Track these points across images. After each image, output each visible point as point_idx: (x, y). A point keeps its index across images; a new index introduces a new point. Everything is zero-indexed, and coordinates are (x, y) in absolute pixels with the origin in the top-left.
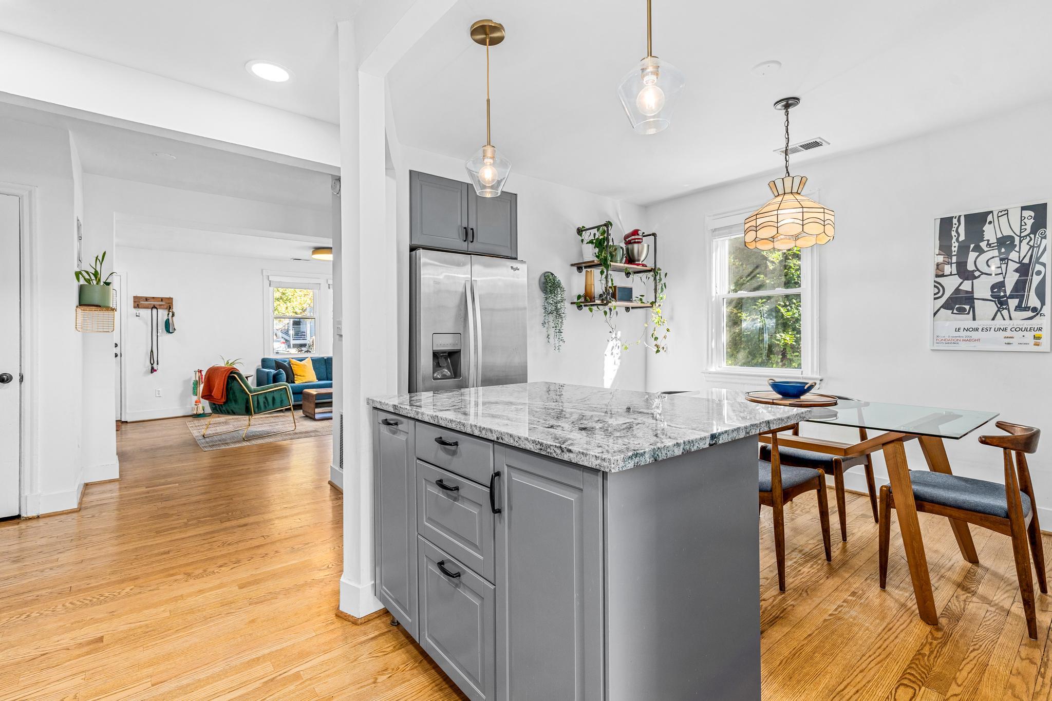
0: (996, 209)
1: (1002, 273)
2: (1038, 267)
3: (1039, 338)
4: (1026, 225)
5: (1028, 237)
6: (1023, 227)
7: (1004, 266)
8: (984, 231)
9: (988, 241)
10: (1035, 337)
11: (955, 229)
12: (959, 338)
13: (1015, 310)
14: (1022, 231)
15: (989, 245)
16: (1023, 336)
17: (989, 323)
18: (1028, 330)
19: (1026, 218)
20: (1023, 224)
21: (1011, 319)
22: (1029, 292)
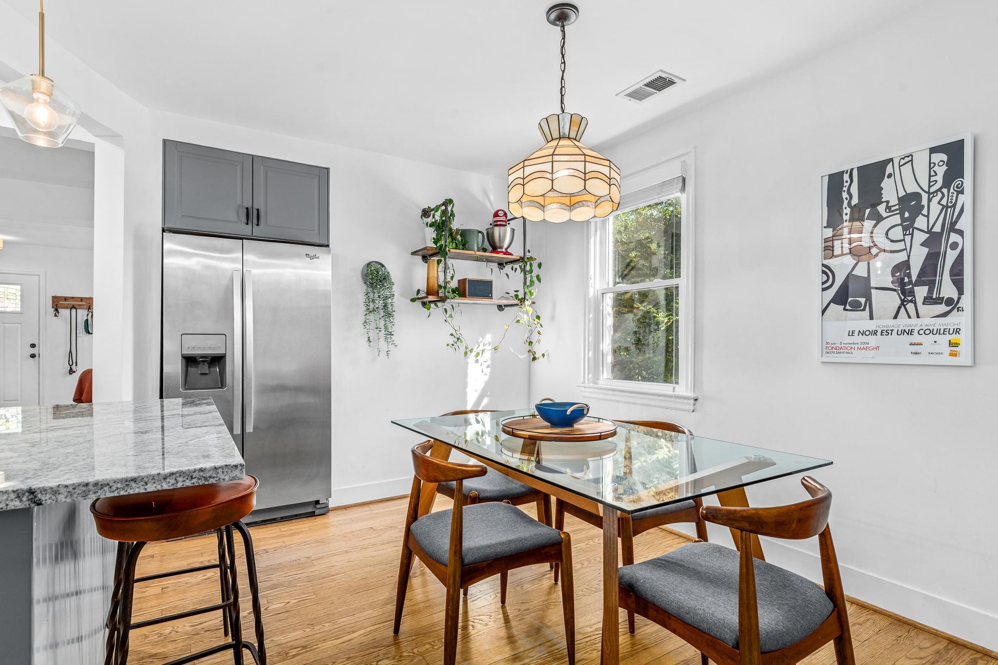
0: (896, 154)
1: (906, 249)
2: (954, 237)
3: (956, 345)
4: (936, 174)
5: (939, 193)
6: (932, 179)
7: (908, 238)
8: (882, 189)
9: (888, 202)
10: (951, 344)
11: (845, 189)
12: (853, 346)
13: (923, 304)
14: (931, 184)
15: (888, 208)
16: (935, 342)
17: (890, 323)
18: (942, 332)
19: (937, 165)
20: (933, 173)
21: (918, 317)
22: (942, 277)
